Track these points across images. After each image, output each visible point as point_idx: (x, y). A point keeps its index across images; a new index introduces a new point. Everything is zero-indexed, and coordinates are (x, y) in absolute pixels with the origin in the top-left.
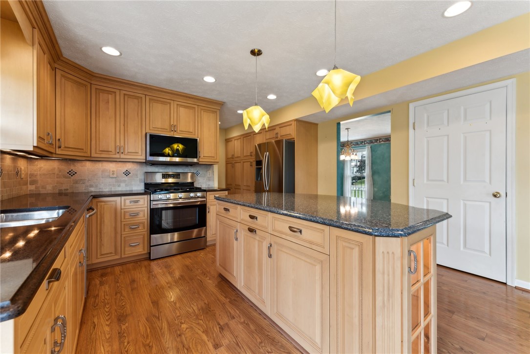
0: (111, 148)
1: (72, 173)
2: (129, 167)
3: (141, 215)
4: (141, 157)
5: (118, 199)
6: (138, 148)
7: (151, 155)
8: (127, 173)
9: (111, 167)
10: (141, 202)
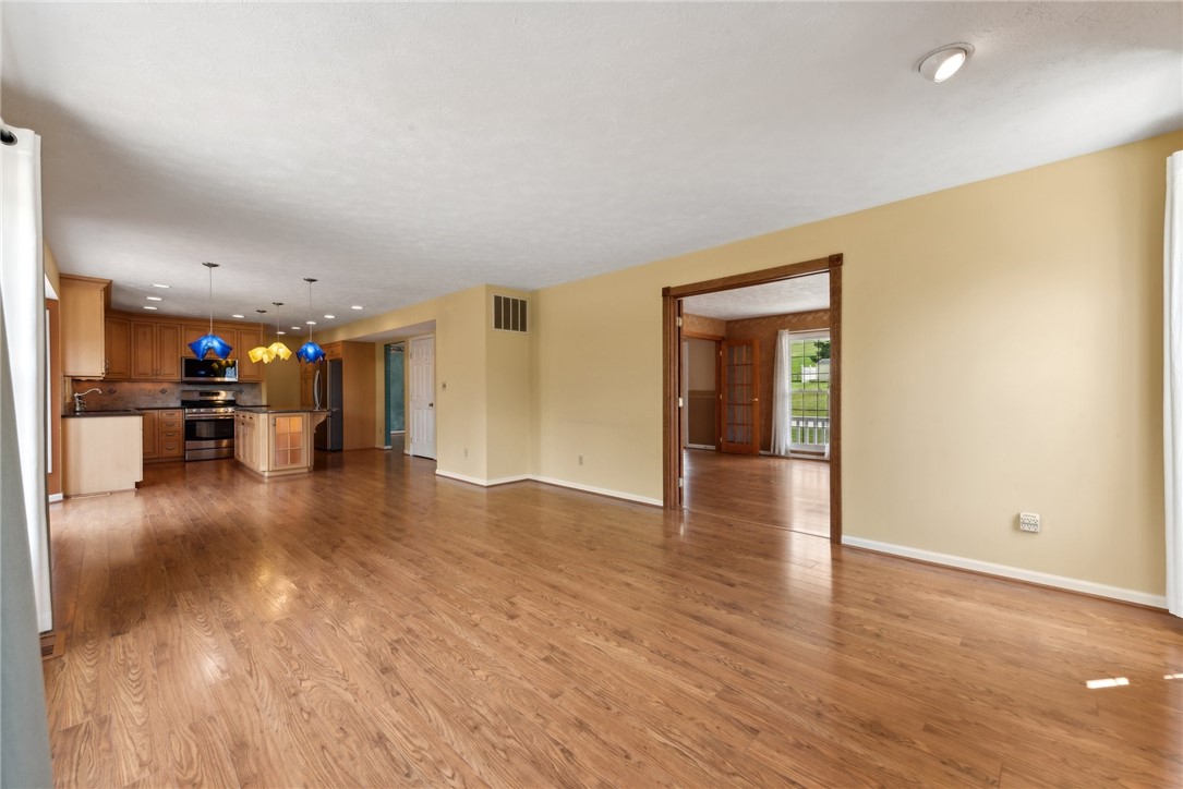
0: (149, 371)
1: (112, 392)
2: (165, 386)
3: (177, 425)
4: (177, 378)
5: (156, 412)
6: (174, 370)
7: (186, 376)
8: (163, 391)
9: (148, 386)
10: (177, 415)
